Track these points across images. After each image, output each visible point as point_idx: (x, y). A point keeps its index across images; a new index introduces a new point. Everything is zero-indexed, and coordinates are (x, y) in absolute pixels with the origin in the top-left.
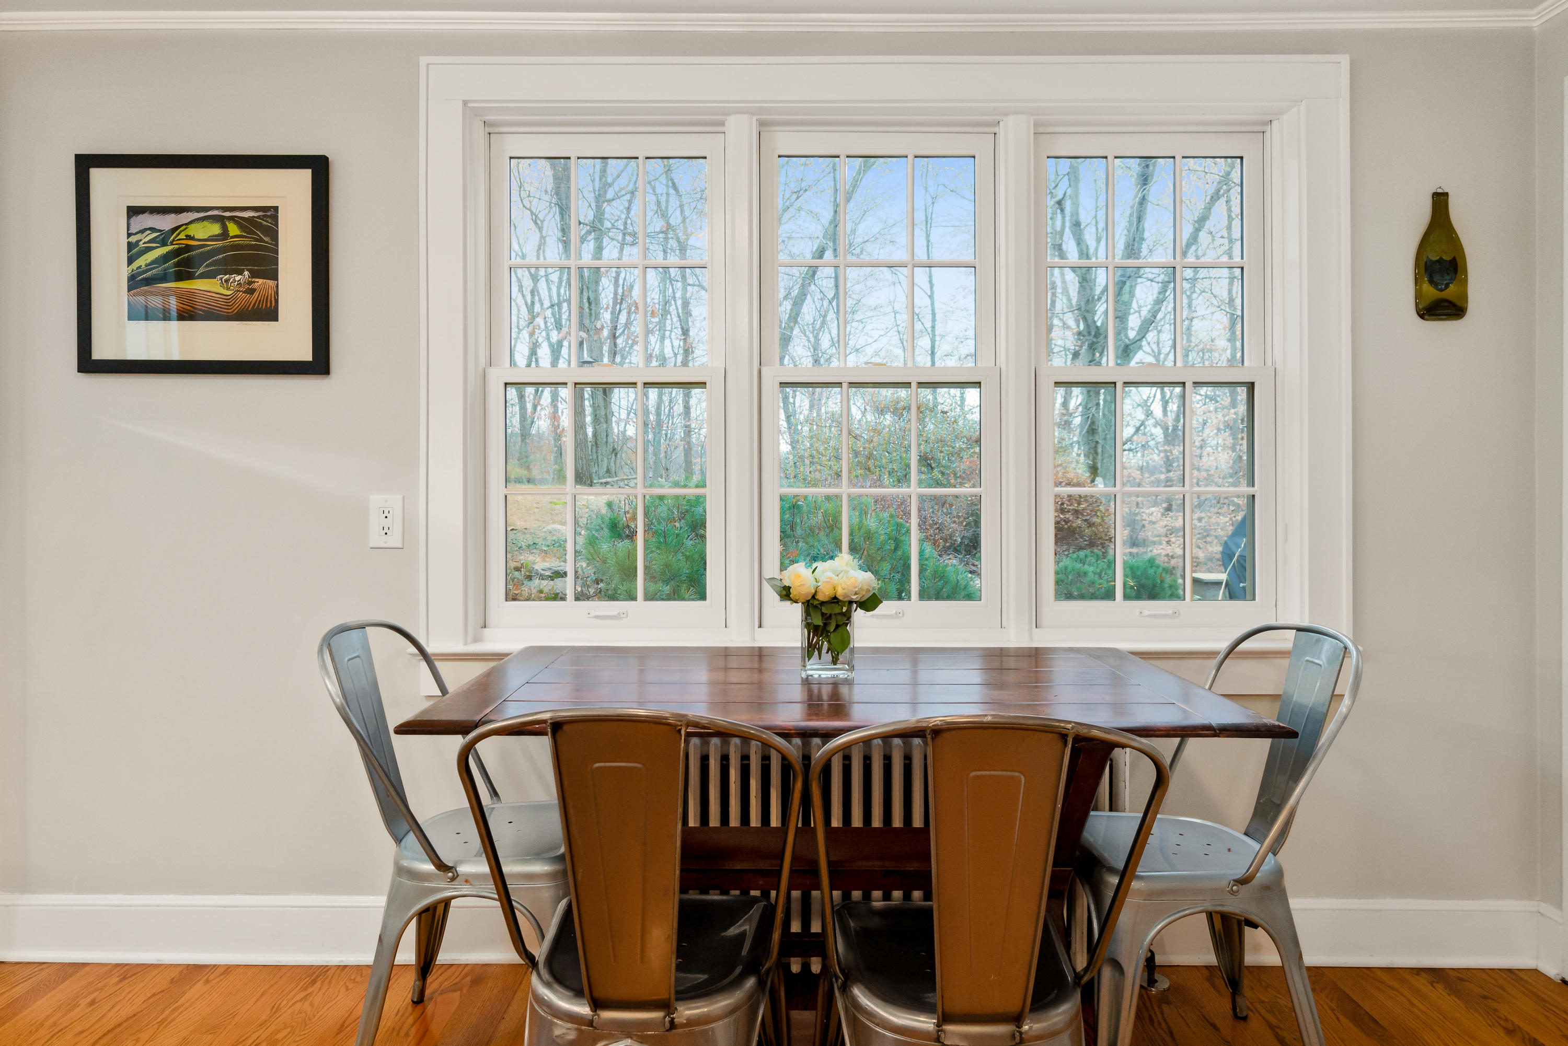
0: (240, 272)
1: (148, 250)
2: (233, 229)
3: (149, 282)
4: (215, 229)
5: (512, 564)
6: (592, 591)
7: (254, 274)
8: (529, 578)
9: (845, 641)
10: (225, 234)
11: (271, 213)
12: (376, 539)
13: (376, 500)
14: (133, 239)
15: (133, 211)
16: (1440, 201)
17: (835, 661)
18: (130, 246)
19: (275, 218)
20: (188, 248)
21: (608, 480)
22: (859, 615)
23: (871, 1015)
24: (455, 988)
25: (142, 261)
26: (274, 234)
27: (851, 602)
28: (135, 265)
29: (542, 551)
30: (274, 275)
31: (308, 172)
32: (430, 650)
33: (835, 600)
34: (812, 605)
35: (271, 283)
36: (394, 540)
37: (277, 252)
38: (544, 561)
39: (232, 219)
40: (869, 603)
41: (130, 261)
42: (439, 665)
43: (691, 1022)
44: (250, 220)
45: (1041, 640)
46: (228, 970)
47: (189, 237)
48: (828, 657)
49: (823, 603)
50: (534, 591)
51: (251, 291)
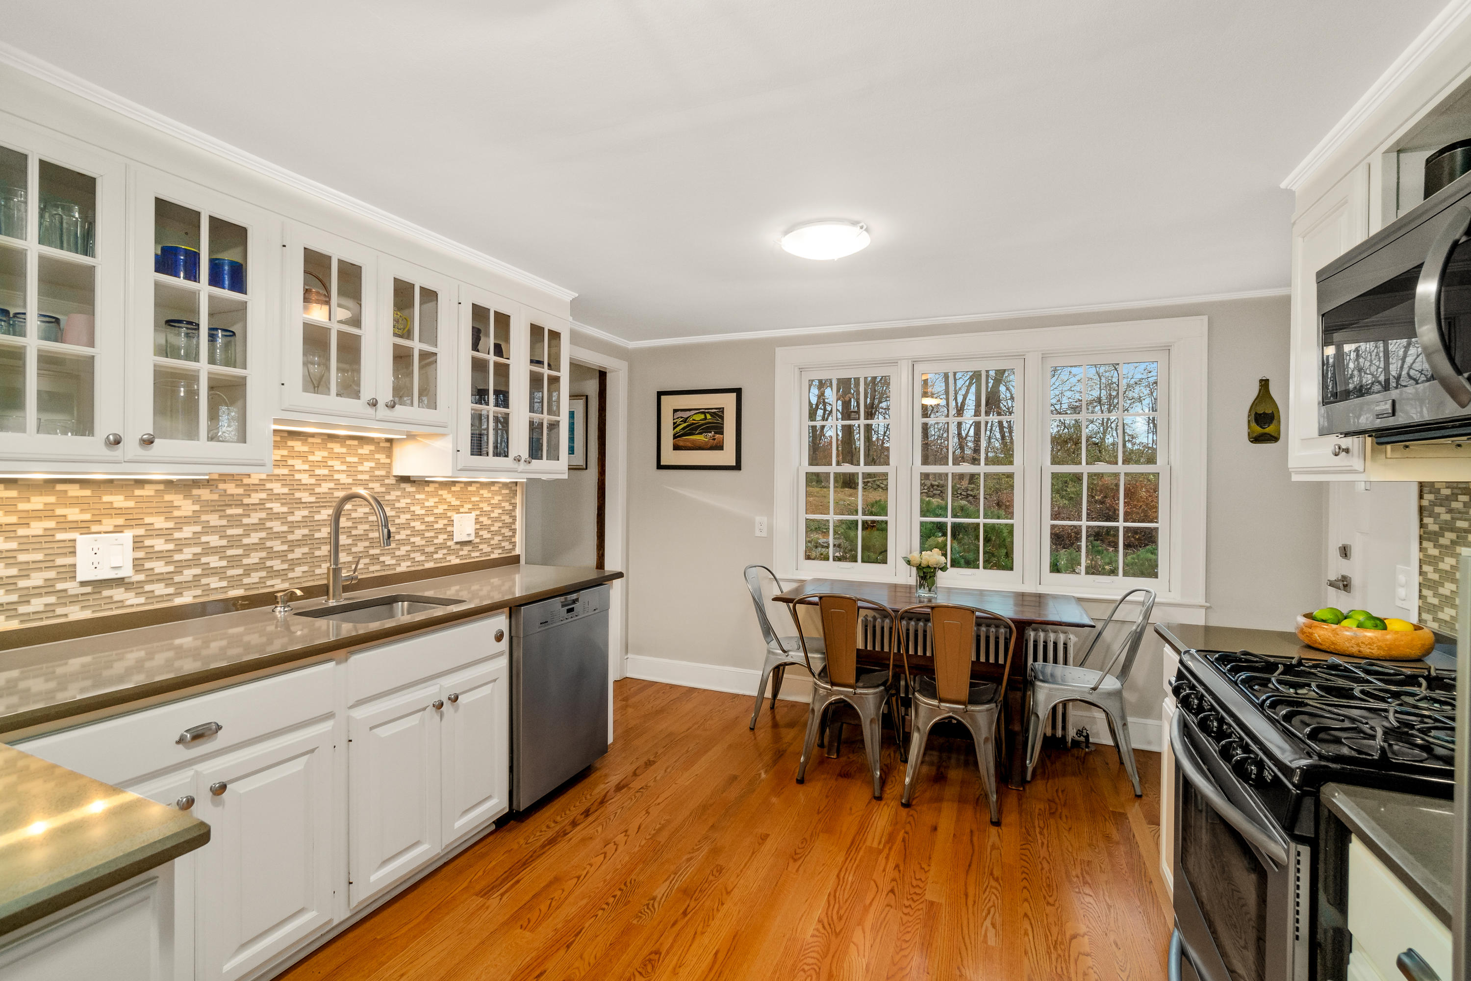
0: (710, 432)
1: (680, 424)
2: (709, 416)
3: (679, 436)
4: (702, 416)
5: (808, 539)
6: (848, 555)
7: (716, 433)
8: (816, 547)
9: (933, 583)
10: (706, 418)
11: (722, 410)
12: (758, 534)
13: (758, 519)
14: (675, 421)
15: (675, 411)
16: (1264, 384)
17: (930, 590)
18: (674, 423)
19: (723, 412)
20: (693, 424)
21: (869, 480)
22: (939, 573)
23: (919, 700)
24: (785, 706)
25: (678, 429)
26: (722, 418)
27: (935, 568)
28: (676, 430)
29: (823, 532)
30: (722, 434)
31: (735, 394)
32: (777, 577)
33: (928, 567)
34: (919, 568)
35: (721, 436)
36: (764, 534)
37: (723, 424)
38: (824, 538)
39: (708, 412)
40: (944, 569)
41: (674, 428)
42: (781, 583)
43: (861, 694)
44: (714, 413)
45: (1041, 590)
46: (705, 690)
47: (693, 420)
48: (927, 589)
49: (924, 568)
50: (818, 554)
51: (714, 439)
